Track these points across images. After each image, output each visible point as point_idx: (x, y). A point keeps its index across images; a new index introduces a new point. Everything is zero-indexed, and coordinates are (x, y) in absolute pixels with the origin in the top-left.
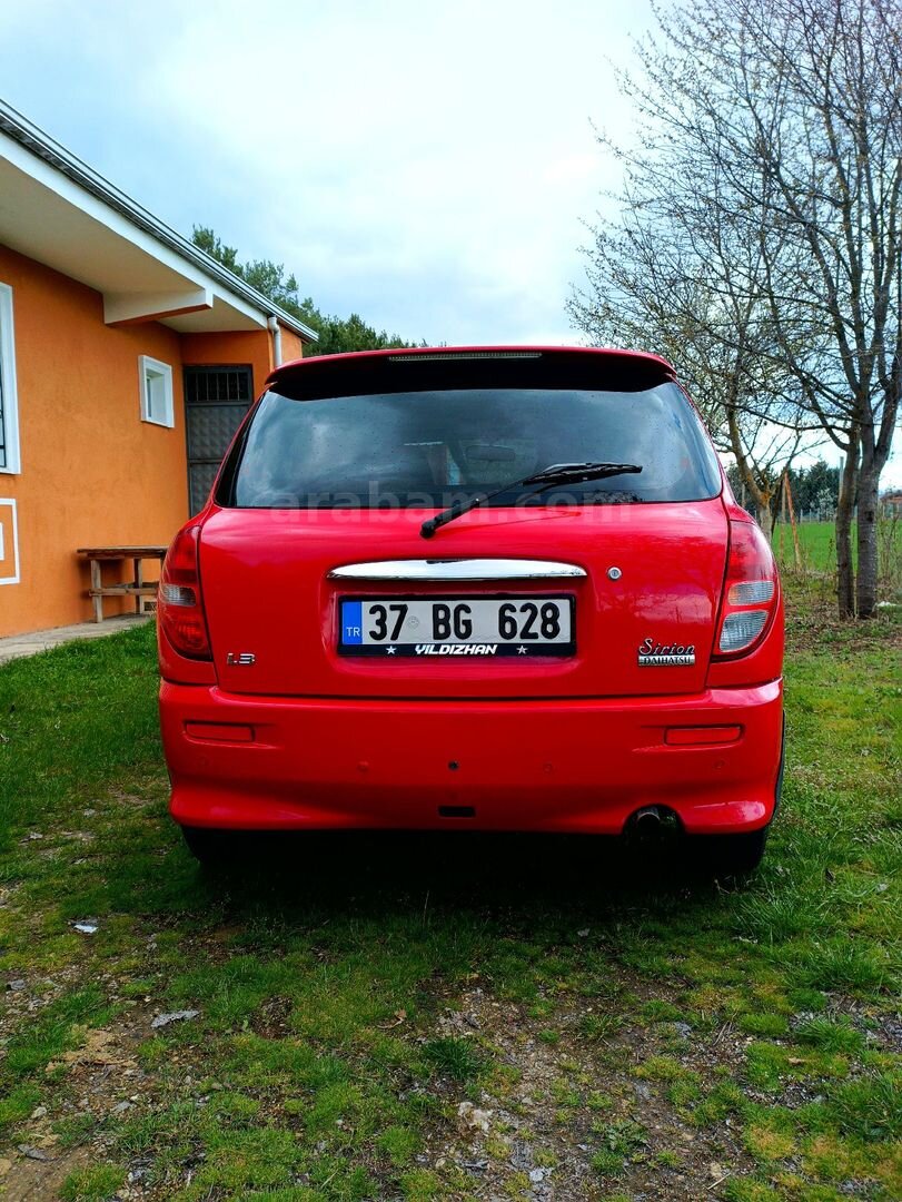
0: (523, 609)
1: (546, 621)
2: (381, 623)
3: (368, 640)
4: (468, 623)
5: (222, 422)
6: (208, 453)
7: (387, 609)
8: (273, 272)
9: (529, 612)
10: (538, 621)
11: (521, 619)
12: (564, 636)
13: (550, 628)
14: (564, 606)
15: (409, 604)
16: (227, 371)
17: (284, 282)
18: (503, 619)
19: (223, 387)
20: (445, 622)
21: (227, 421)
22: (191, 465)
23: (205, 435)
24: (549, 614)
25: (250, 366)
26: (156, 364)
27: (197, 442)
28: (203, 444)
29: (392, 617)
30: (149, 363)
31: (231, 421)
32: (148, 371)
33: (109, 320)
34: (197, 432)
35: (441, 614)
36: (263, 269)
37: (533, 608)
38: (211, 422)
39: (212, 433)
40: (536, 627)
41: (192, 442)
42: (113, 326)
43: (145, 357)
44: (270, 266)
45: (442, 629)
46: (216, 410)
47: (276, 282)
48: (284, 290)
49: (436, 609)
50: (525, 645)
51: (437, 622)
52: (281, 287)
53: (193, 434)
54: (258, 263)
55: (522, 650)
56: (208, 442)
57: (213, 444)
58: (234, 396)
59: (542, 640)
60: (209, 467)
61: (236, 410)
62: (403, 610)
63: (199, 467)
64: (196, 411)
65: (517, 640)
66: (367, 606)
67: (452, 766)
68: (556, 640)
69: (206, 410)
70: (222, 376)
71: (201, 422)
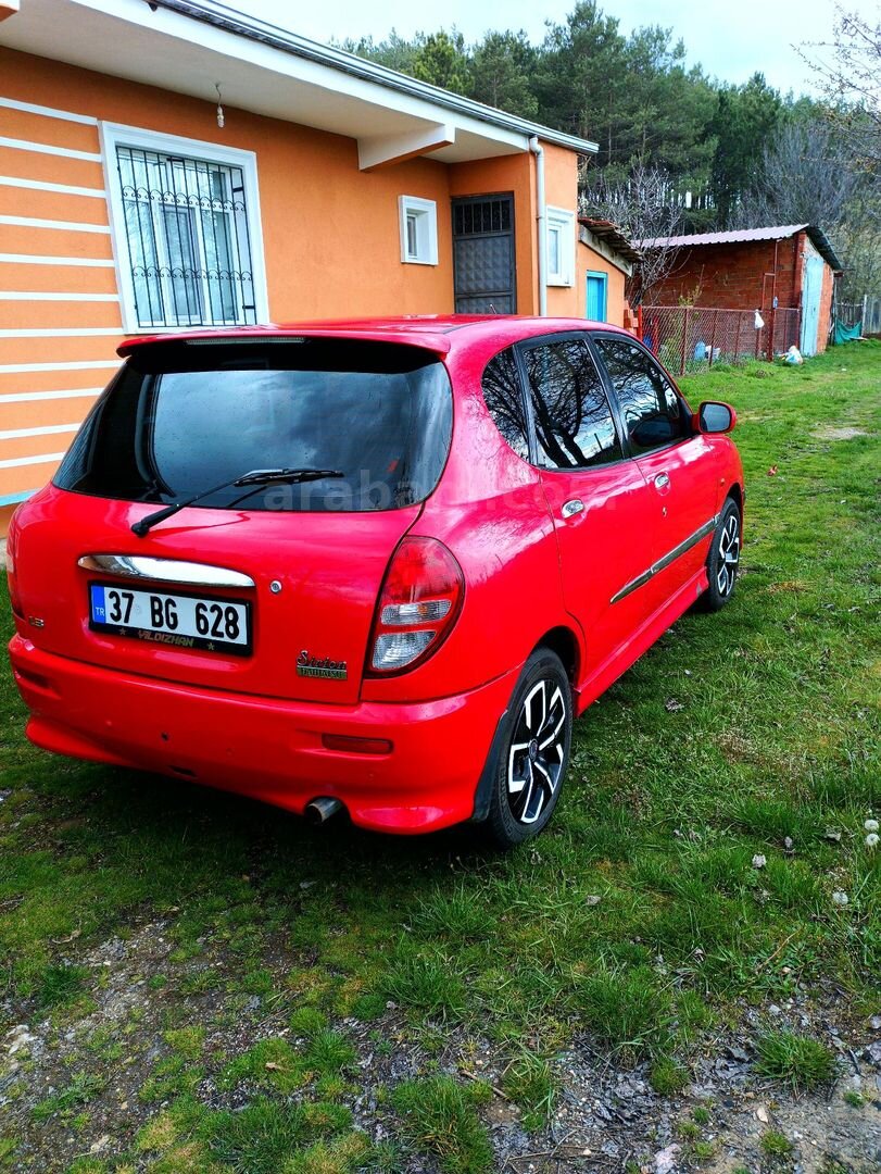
0: (213, 610)
1: (229, 623)
2: (117, 606)
3: (109, 621)
4: (174, 615)
5: (485, 254)
6: (473, 287)
7: (120, 596)
8: (660, 37)
9: (216, 613)
10: (223, 622)
11: (211, 617)
12: (242, 639)
13: (231, 629)
14: (241, 610)
15: (134, 593)
16: (491, 201)
17: (671, 47)
18: (199, 617)
19: (487, 217)
20: (159, 612)
21: (490, 253)
22: (457, 301)
23: (470, 269)
24: (231, 617)
25: (512, 193)
26: (418, 202)
27: (463, 276)
28: (469, 279)
29: (124, 602)
30: (409, 202)
31: (494, 254)
32: (409, 211)
33: (362, 166)
34: (463, 266)
35: (157, 606)
36: (649, 36)
37: (219, 609)
38: (476, 255)
39: (477, 267)
40: (221, 628)
41: (459, 277)
42: (368, 171)
43: (404, 196)
44: (658, 31)
45: (157, 619)
46: (480, 243)
47: (662, 50)
48: (670, 58)
49: (153, 600)
50: (214, 642)
51: (154, 612)
52: (667, 55)
53: (460, 269)
54: (644, 29)
55: (211, 646)
56: (473, 276)
57: (477, 278)
58: (496, 227)
59: (226, 639)
60: (474, 302)
61: (499, 241)
62: (131, 597)
63: (465, 302)
64: (463, 244)
65: (208, 636)
66: (108, 590)
67: (165, 737)
68: (236, 641)
69: (471, 243)
70: (486, 206)
71: (467, 255)
